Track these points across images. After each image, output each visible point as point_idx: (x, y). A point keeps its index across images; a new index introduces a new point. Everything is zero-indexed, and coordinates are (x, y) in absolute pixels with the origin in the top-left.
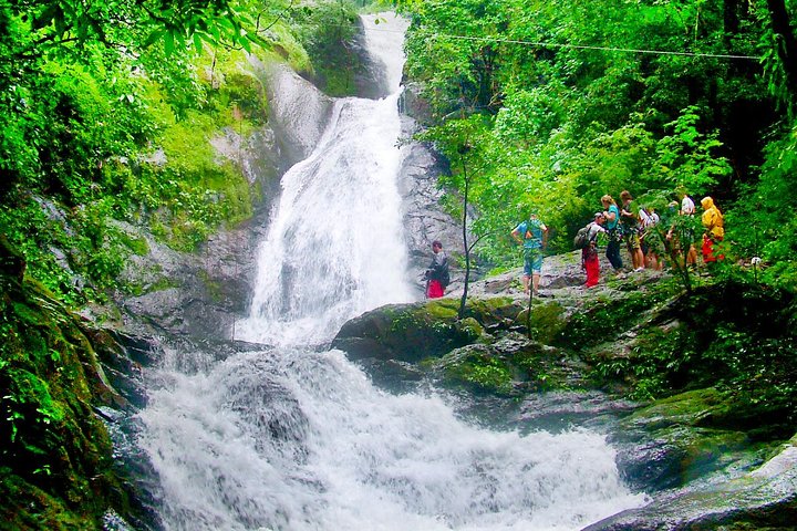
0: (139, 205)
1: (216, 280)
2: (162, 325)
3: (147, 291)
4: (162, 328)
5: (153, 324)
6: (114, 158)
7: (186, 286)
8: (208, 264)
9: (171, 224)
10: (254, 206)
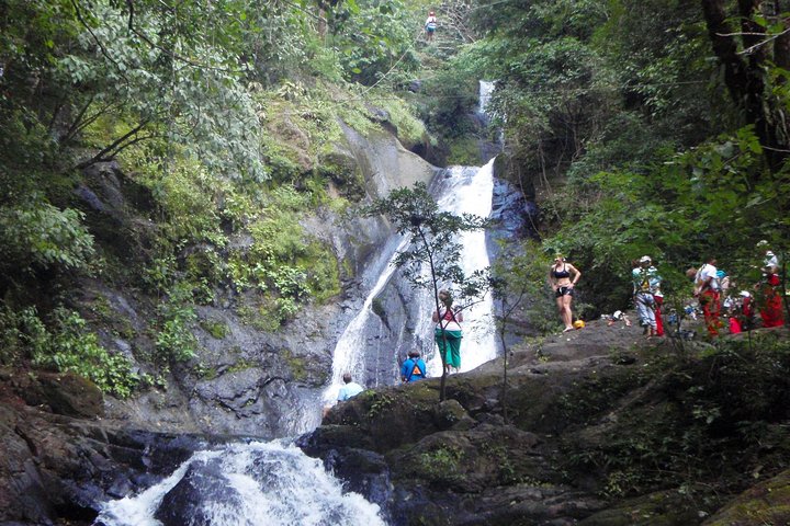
0: (225, 290)
1: (301, 356)
2: (233, 406)
3: (222, 373)
4: (233, 410)
5: (223, 405)
6: (198, 246)
7: (266, 365)
8: (292, 343)
9: (258, 306)
10: (343, 280)
